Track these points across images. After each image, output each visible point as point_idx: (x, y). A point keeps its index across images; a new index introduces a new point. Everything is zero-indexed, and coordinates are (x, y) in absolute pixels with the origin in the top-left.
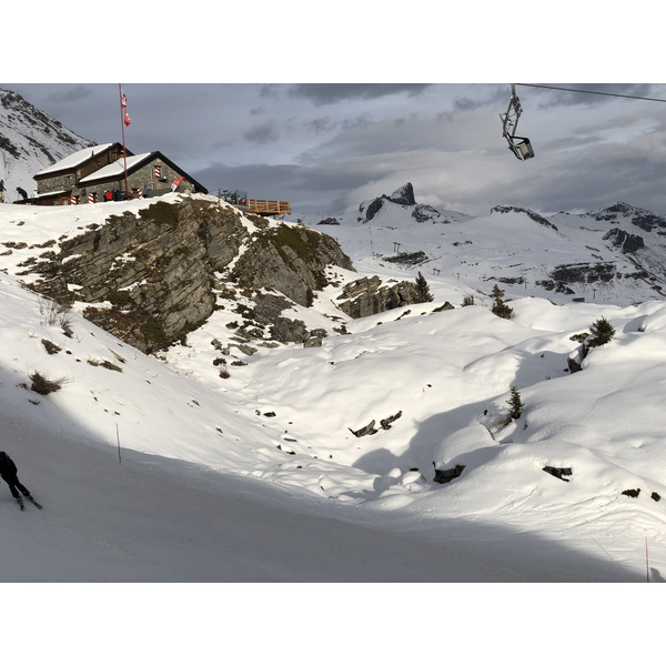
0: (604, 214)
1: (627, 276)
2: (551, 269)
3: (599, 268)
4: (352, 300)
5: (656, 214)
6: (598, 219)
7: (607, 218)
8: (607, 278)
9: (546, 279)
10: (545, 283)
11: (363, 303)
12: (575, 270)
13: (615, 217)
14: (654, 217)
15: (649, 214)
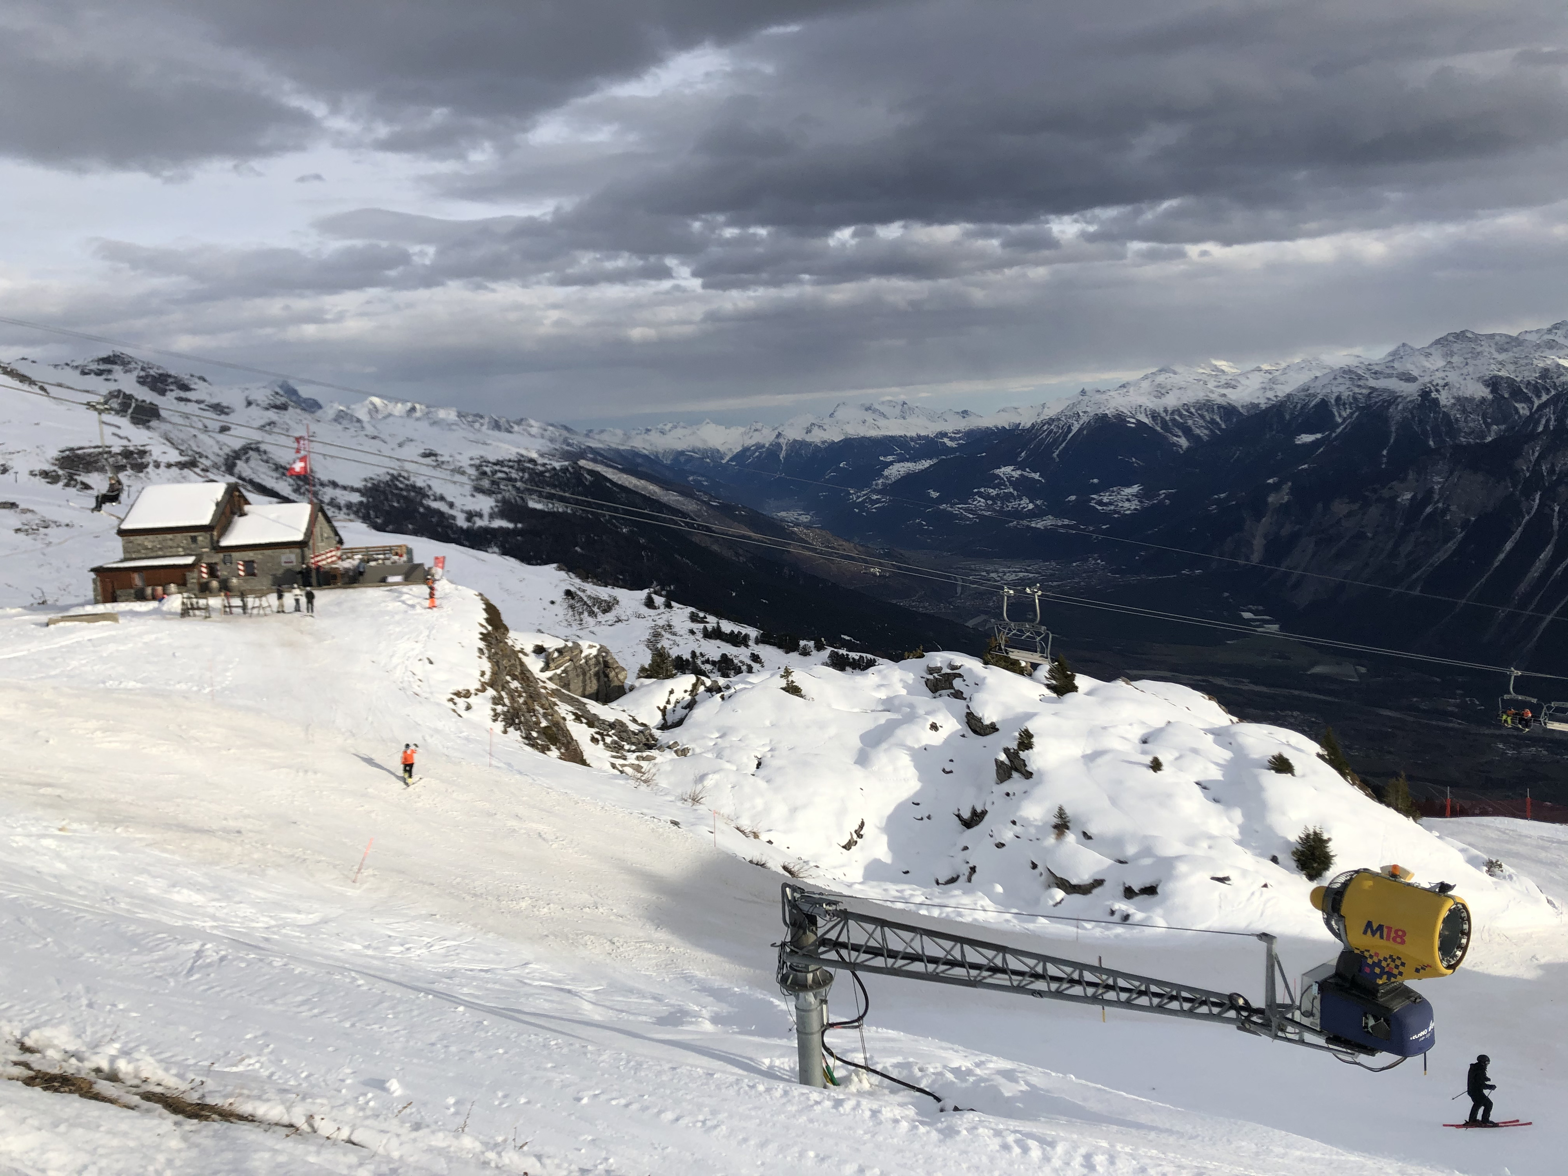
0: (94, 367)
1: (169, 466)
2: (54, 453)
3: (127, 454)
5: (172, 372)
6: (84, 373)
7: (99, 373)
8: (140, 468)
9: (47, 467)
10: (45, 474)
12: (90, 455)
13: (110, 371)
14: (170, 376)
15: (160, 371)
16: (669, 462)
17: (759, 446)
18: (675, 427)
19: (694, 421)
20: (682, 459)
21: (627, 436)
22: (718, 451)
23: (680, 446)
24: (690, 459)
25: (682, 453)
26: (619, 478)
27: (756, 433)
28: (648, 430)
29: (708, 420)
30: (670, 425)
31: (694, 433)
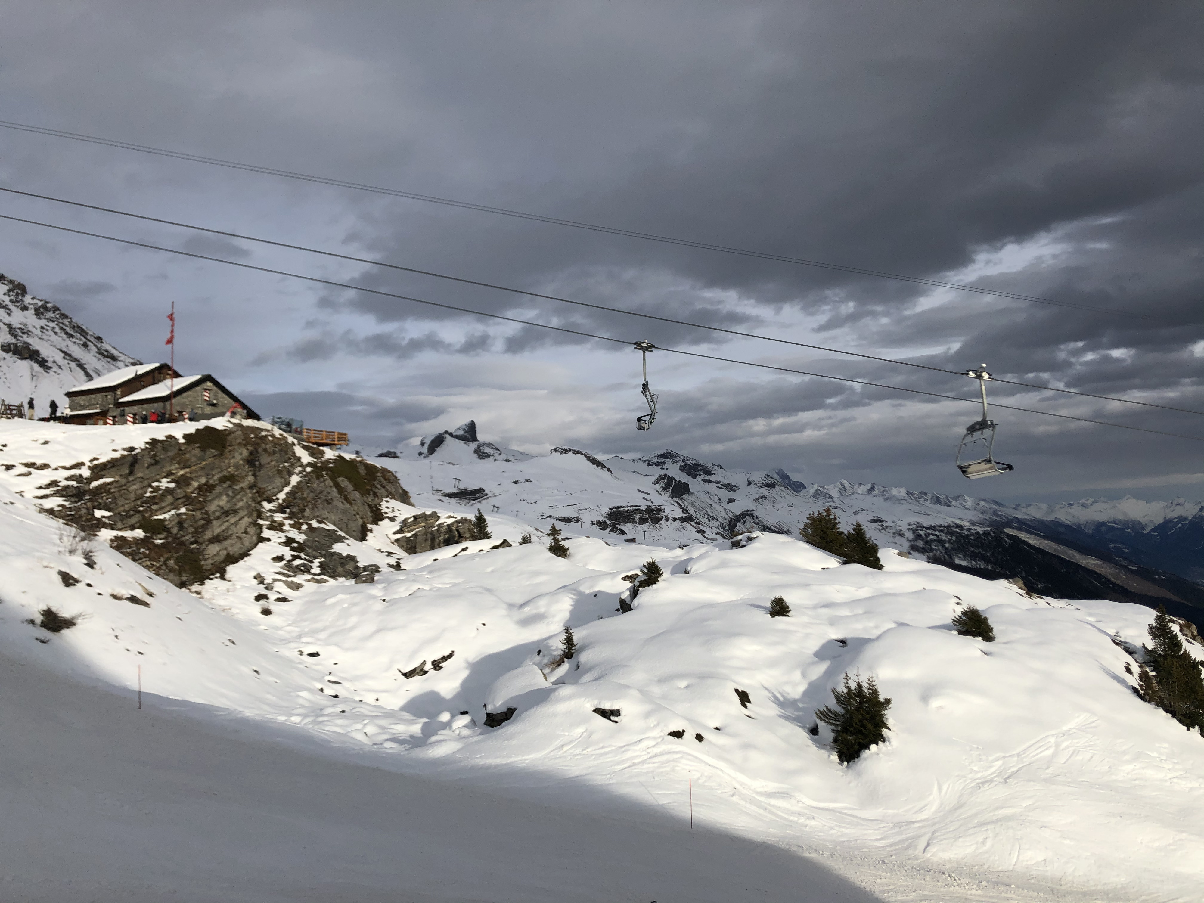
0: (655, 460)
1: (675, 519)
2: (606, 510)
3: (649, 511)
4: (409, 535)
5: (701, 463)
6: (649, 465)
7: (658, 464)
8: (657, 520)
9: (601, 519)
10: (599, 523)
11: (420, 539)
12: (627, 511)
13: (664, 463)
14: (700, 465)
15: (694, 462)
16: (1091, 532)
17: (1181, 519)
18: (1096, 502)
19: (1114, 496)
20: (1103, 529)
21: (1051, 510)
22: (1139, 522)
23: (1101, 518)
24: (1112, 529)
25: (1103, 524)
26: (1040, 543)
27: (1178, 507)
28: (1071, 504)
29: (1128, 496)
30: (1091, 500)
31: (1115, 507)
